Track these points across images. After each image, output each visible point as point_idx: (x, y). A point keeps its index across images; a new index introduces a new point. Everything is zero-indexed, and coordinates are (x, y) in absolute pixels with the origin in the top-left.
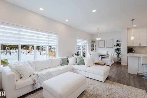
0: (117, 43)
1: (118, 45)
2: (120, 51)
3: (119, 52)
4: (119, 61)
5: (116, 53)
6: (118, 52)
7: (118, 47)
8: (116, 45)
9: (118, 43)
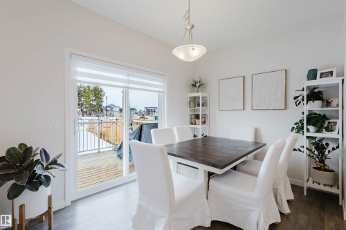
0: (313, 83)
1: (314, 95)
2: (329, 129)
3: (325, 134)
4: (321, 188)
5: (303, 141)
6: (319, 135)
7: (316, 106)
8: (305, 93)
9: (319, 82)
